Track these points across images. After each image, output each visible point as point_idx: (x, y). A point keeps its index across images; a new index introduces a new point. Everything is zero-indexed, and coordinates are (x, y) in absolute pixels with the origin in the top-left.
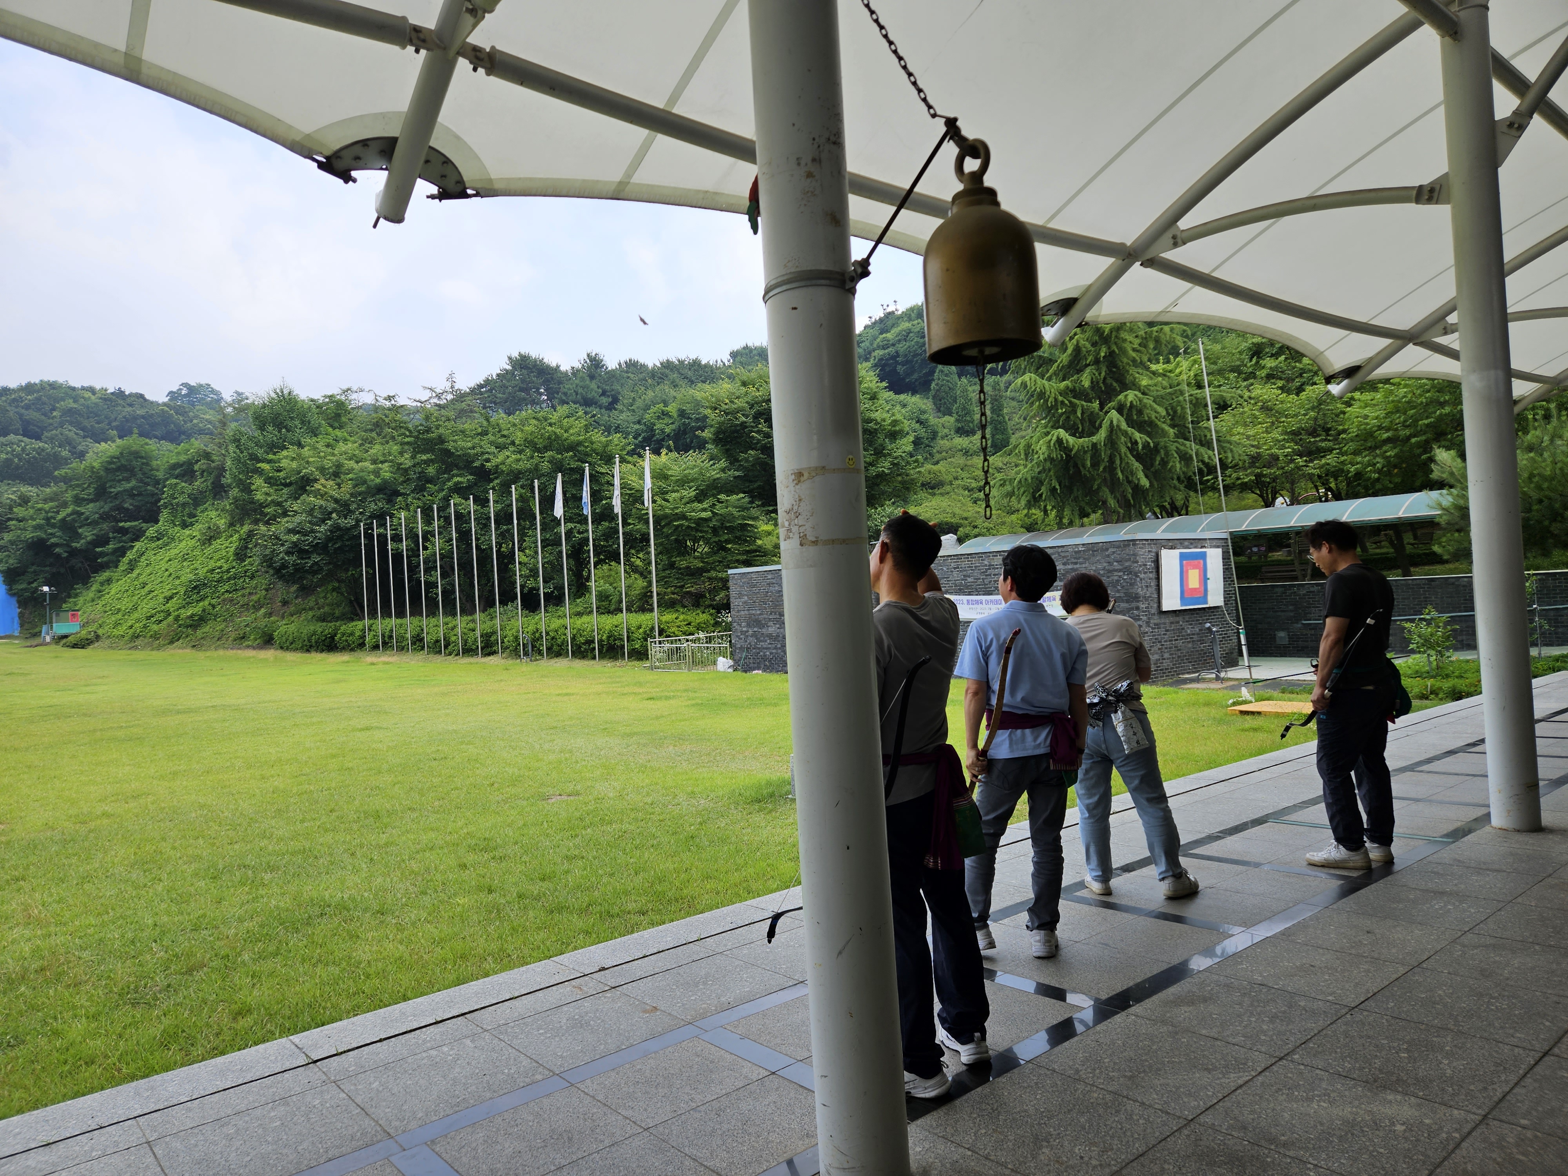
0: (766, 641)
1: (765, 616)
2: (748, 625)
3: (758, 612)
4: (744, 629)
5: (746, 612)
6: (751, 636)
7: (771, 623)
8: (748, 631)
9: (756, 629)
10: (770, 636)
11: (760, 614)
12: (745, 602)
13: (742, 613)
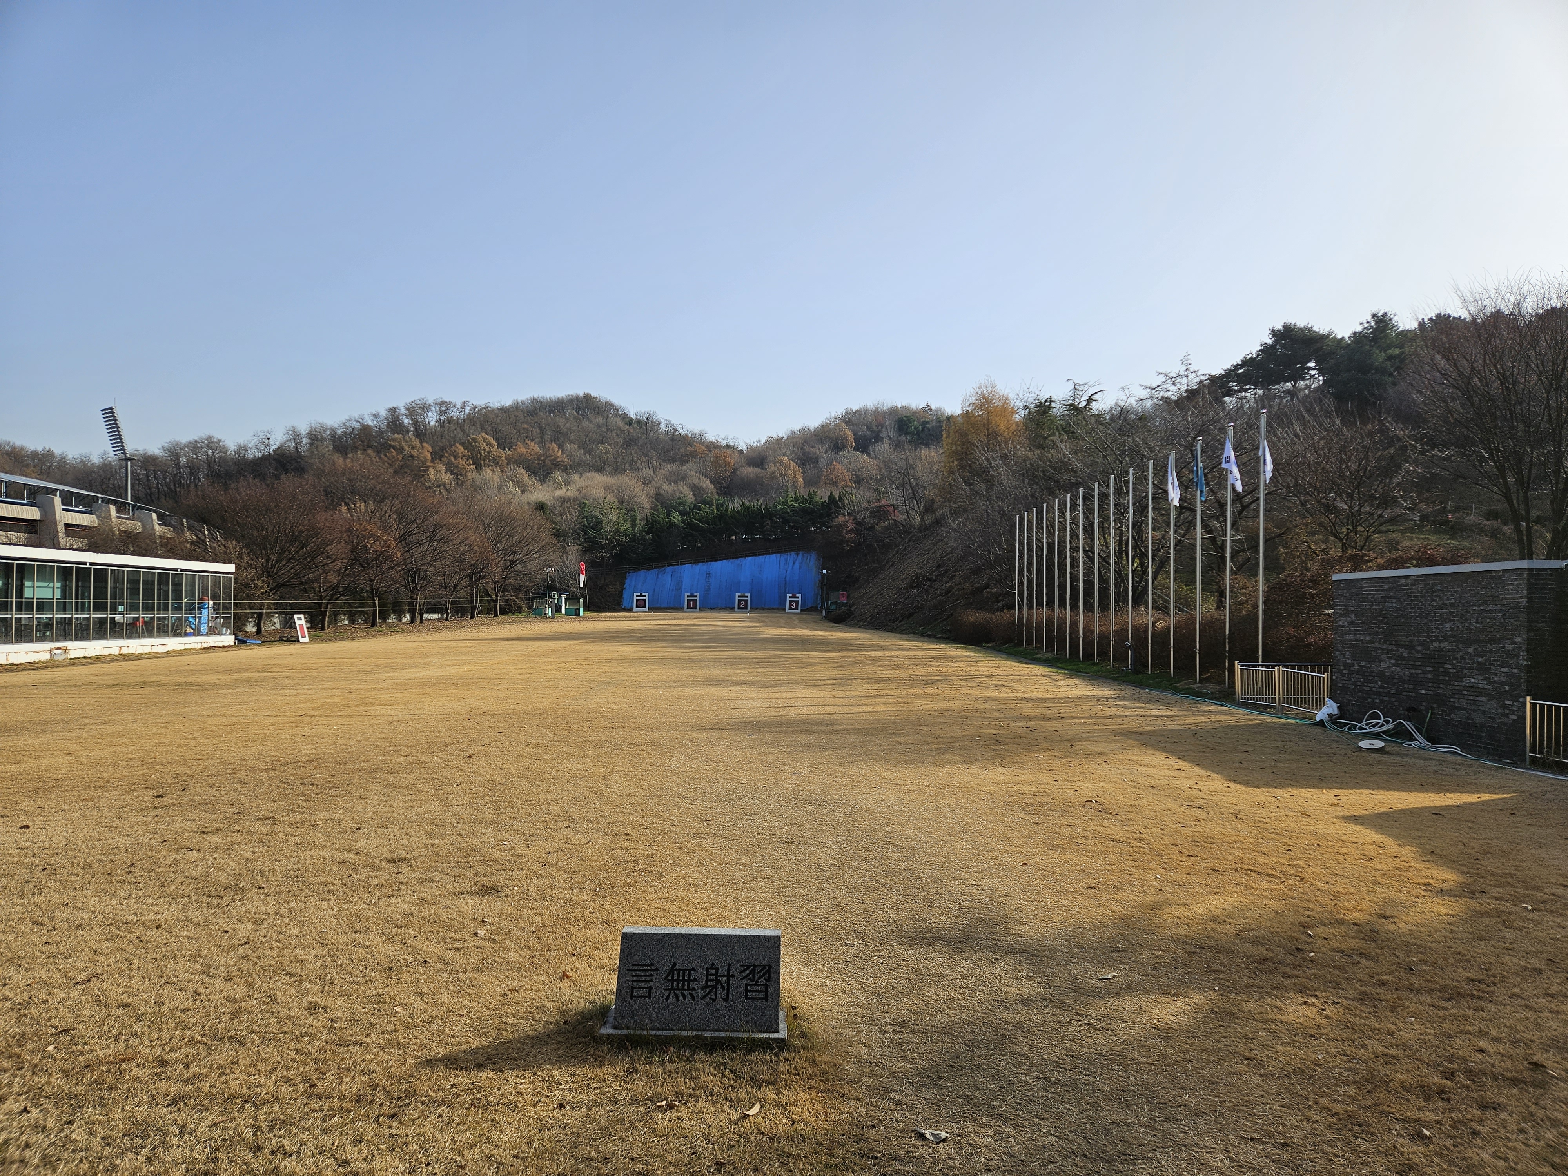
0: (1376, 682)
1: (1376, 645)
2: (1353, 657)
3: (1368, 638)
4: (1348, 661)
5: (1352, 637)
6: (1358, 672)
7: (1384, 657)
8: (1353, 665)
9: (1363, 663)
10: (1381, 674)
11: (1370, 642)
12: (1352, 622)
13: (1347, 637)
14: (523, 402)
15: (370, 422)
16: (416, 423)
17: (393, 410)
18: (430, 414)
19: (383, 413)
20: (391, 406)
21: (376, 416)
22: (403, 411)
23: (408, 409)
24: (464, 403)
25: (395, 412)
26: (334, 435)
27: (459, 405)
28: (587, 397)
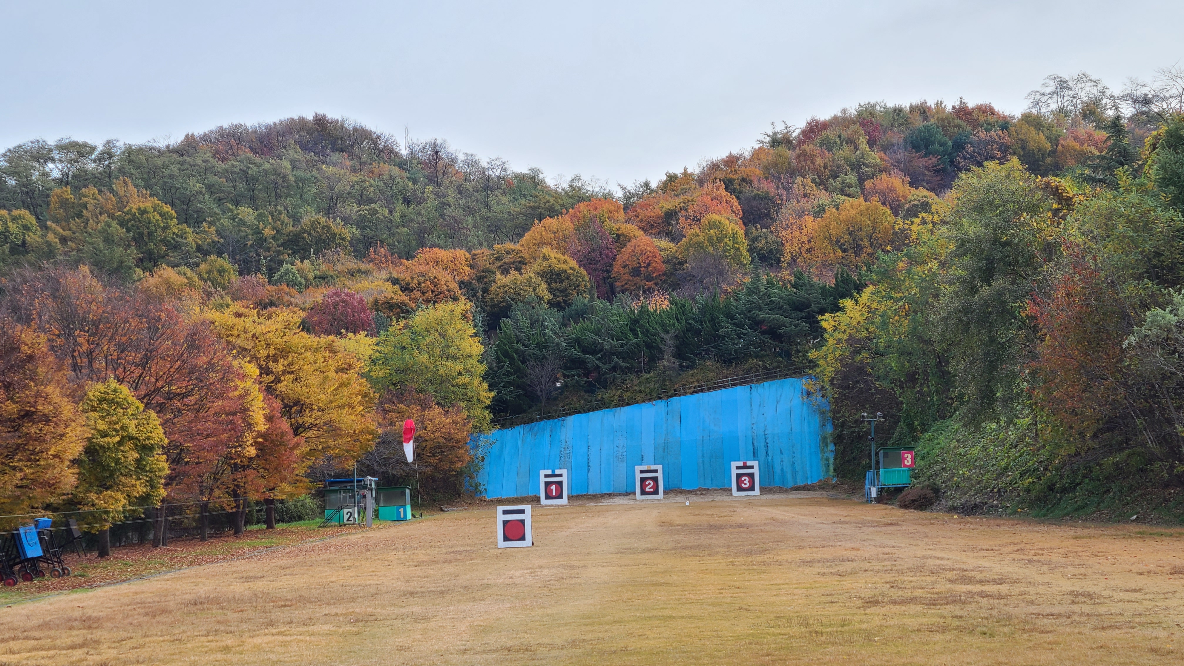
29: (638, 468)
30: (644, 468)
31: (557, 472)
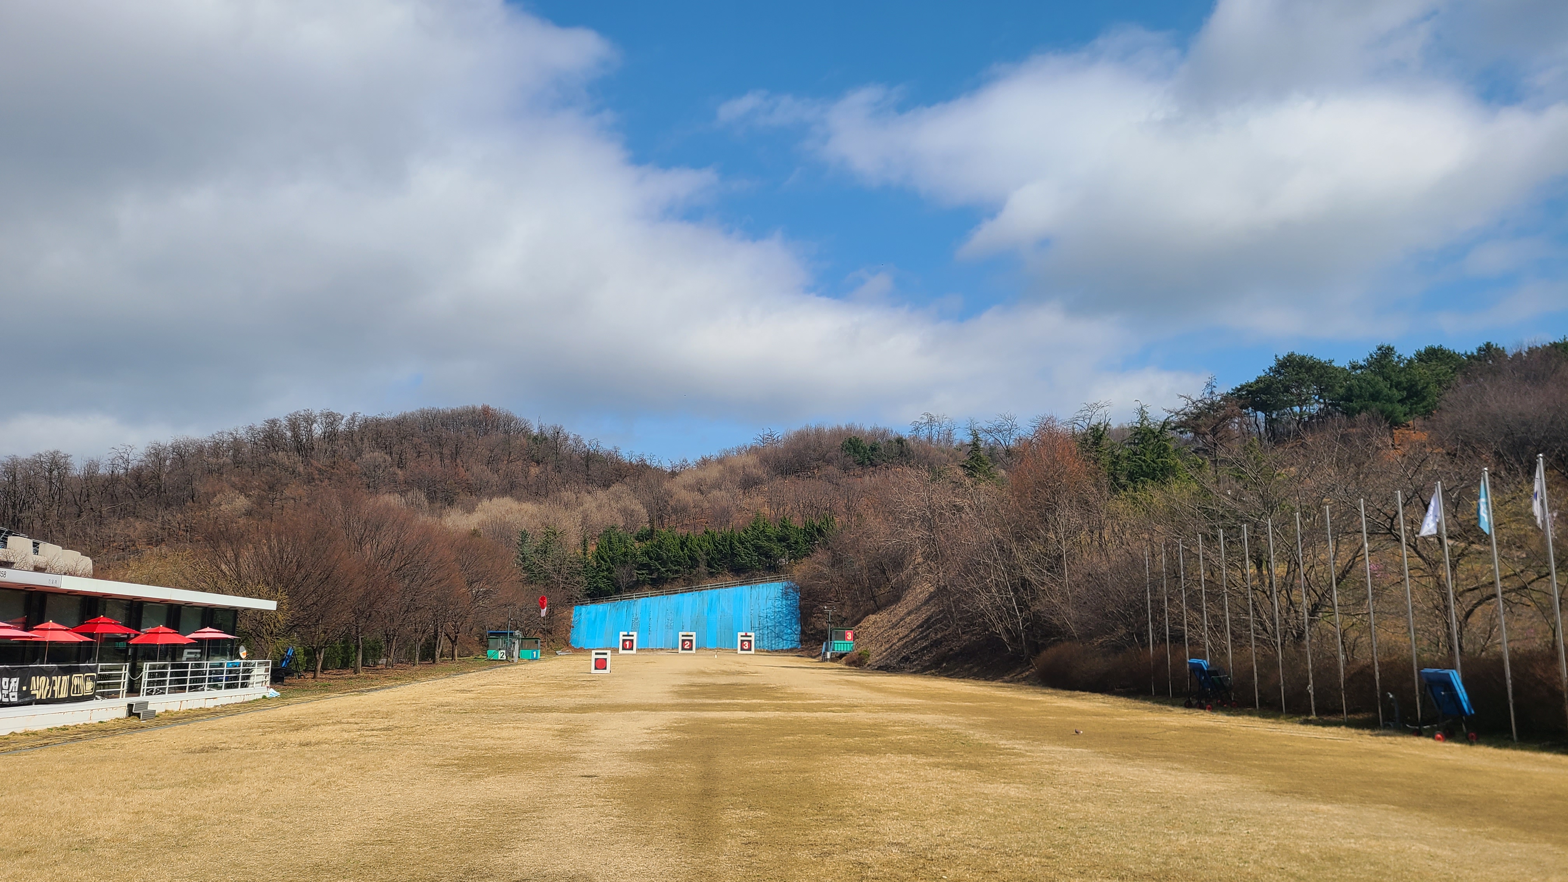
14: (413, 414)
15: (242, 434)
16: (296, 436)
17: (274, 422)
18: (315, 425)
19: (260, 424)
20: (271, 418)
21: (251, 428)
22: (285, 423)
23: (290, 420)
24: (354, 414)
25: (275, 424)
26: (201, 450)
27: (348, 417)
28: (486, 410)
29: (681, 634)
30: (685, 633)
31: (631, 633)
